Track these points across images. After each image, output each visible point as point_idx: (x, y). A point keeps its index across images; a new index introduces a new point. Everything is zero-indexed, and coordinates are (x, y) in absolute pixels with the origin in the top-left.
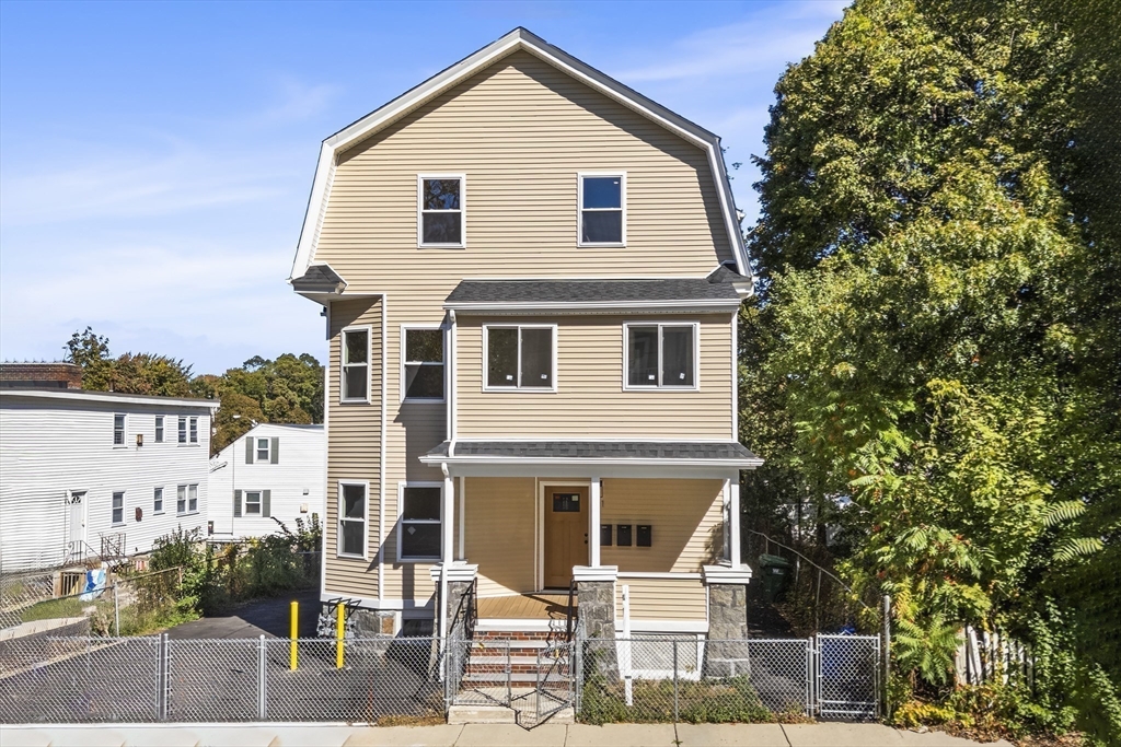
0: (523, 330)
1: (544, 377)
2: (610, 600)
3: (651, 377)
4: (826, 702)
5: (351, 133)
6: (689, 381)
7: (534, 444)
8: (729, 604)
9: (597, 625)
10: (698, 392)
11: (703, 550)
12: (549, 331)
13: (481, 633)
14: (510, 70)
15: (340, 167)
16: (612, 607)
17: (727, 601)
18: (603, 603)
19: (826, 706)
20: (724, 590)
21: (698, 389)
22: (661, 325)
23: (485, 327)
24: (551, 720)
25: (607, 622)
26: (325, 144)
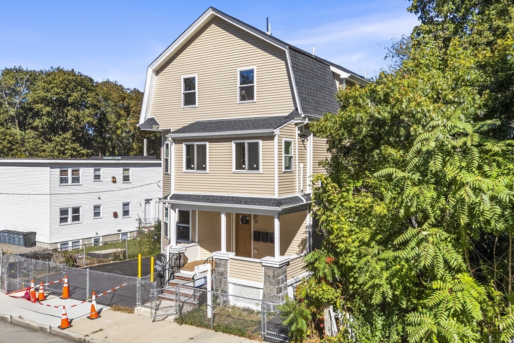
0: (197, 145)
1: (204, 166)
2: (226, 268)
3: (244, 166)
4: (268, 332)
5: (157, 63)
6: (257, 168)
7: (198, 196)
8: (272, 276)
9: (221, 279)
10: (261, 174)
11: (297, 247)
12: (205, 145)
13: (178, 277)
14: (213, 26)
15: (158, 77)
16: (227, 272)
17: (271, 275)
18: (224, 269)
19: (268, 334)
20: (269, 269)
21: (261, 172)
22: (246, 141)
23: (183, 144)
24: (166, 319)
25: (225, 278)
26: (149, 69)
